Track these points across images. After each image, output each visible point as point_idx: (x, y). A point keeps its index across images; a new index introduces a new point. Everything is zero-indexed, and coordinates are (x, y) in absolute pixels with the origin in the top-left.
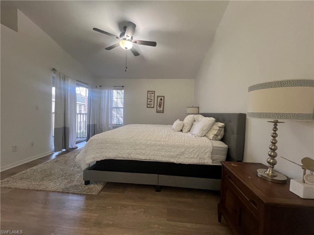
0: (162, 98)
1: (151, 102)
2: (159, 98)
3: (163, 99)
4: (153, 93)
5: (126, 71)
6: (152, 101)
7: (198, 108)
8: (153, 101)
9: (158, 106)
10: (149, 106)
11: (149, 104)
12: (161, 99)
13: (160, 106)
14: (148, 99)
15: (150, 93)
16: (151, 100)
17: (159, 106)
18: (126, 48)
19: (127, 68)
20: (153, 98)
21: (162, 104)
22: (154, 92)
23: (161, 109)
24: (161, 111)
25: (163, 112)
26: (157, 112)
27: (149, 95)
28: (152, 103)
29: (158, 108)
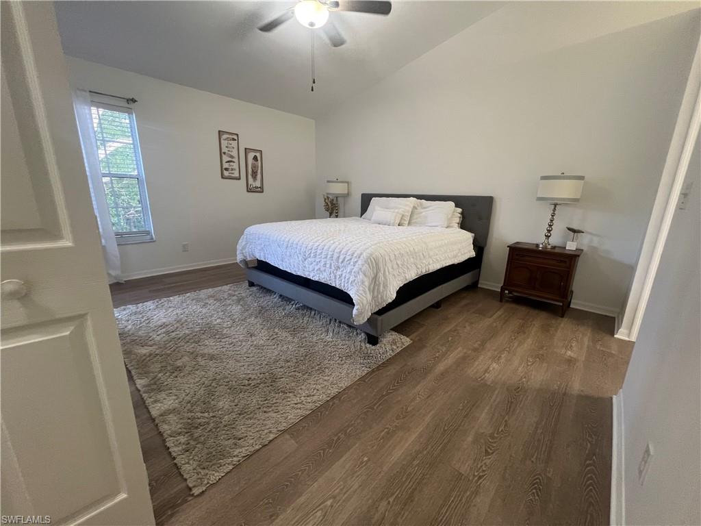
0: (258, 155)
1: (232, 164)
2: (251, 155)
3: (259, 158)
4: (234, 139)
5: (312, 90)
6: (234, 162)
8: (236, 160)
9: (250, 177)
10: (226, 173)
11: (226, 169)
12: (255, 158)
14: (221, 153)
15: (225, 136)
16: (232, 157)
17: (252, 176)
18: (312, 24)
19: (314, 83)
20: (234, 153)
22: (235, 137)
23: (258, 184)
24: (257, 188)
25: (262, 190)
26: (249, 190)
27: (224, 143)
28: (235, 166)
29: (251, 180)
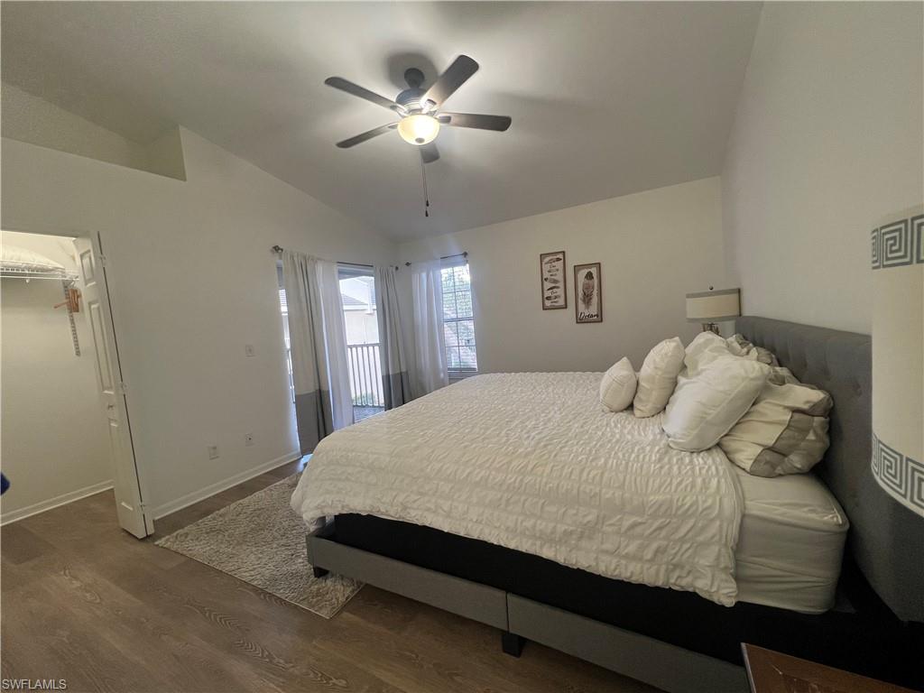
0: (594, 270)
1: (555, 290)
2: (584, 272)
3: (595, 275)
4: (558, 259)
5: (427, 215)
6: (558, 287)
7: (736, 296)
8: (561, 285)
9: (580, 302)
10: (548, 303)
11: (548, 298)
12: (589, 276)
13: (587, 299)
14: (544, 280)
15: (547, 259)
16: (555, 281)
17: (584, 301)
18: (420, 140)
19: (428, 205)
20: (559, 277)
21: (595, 292)
22: (561, 256)
23: (593, 310)
24: (592, 316)
25: (599, 318)
26: (580, 321)
27: (546, 267)
28: (560, 292)
29: (582, 306)
